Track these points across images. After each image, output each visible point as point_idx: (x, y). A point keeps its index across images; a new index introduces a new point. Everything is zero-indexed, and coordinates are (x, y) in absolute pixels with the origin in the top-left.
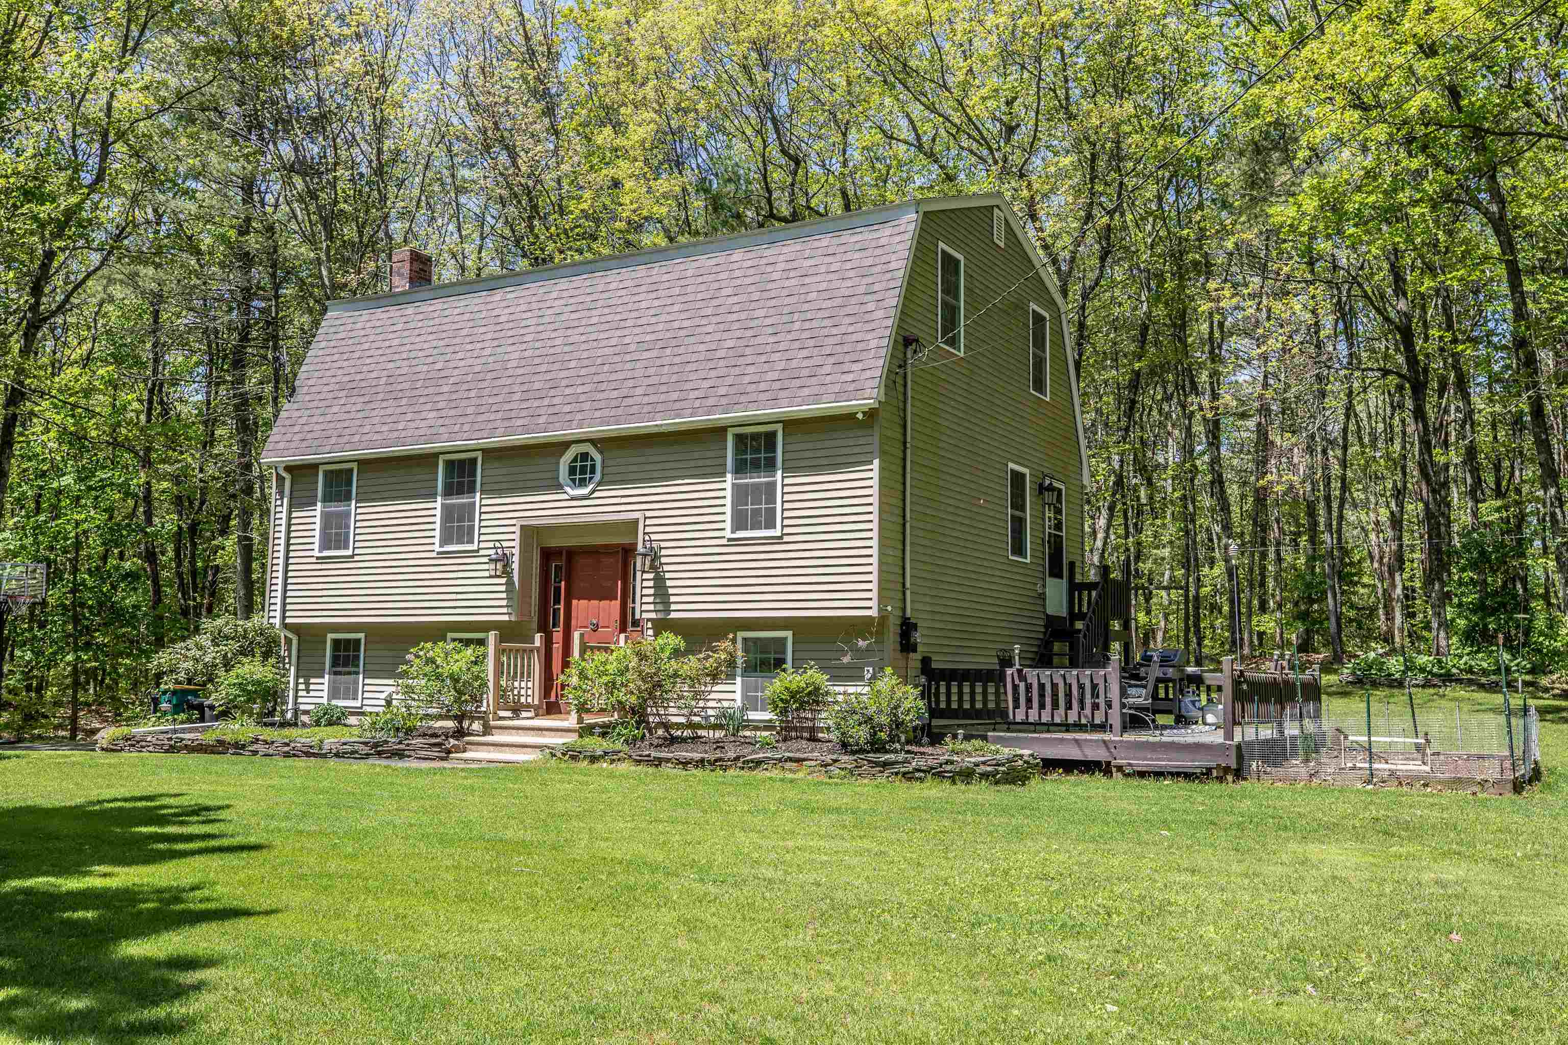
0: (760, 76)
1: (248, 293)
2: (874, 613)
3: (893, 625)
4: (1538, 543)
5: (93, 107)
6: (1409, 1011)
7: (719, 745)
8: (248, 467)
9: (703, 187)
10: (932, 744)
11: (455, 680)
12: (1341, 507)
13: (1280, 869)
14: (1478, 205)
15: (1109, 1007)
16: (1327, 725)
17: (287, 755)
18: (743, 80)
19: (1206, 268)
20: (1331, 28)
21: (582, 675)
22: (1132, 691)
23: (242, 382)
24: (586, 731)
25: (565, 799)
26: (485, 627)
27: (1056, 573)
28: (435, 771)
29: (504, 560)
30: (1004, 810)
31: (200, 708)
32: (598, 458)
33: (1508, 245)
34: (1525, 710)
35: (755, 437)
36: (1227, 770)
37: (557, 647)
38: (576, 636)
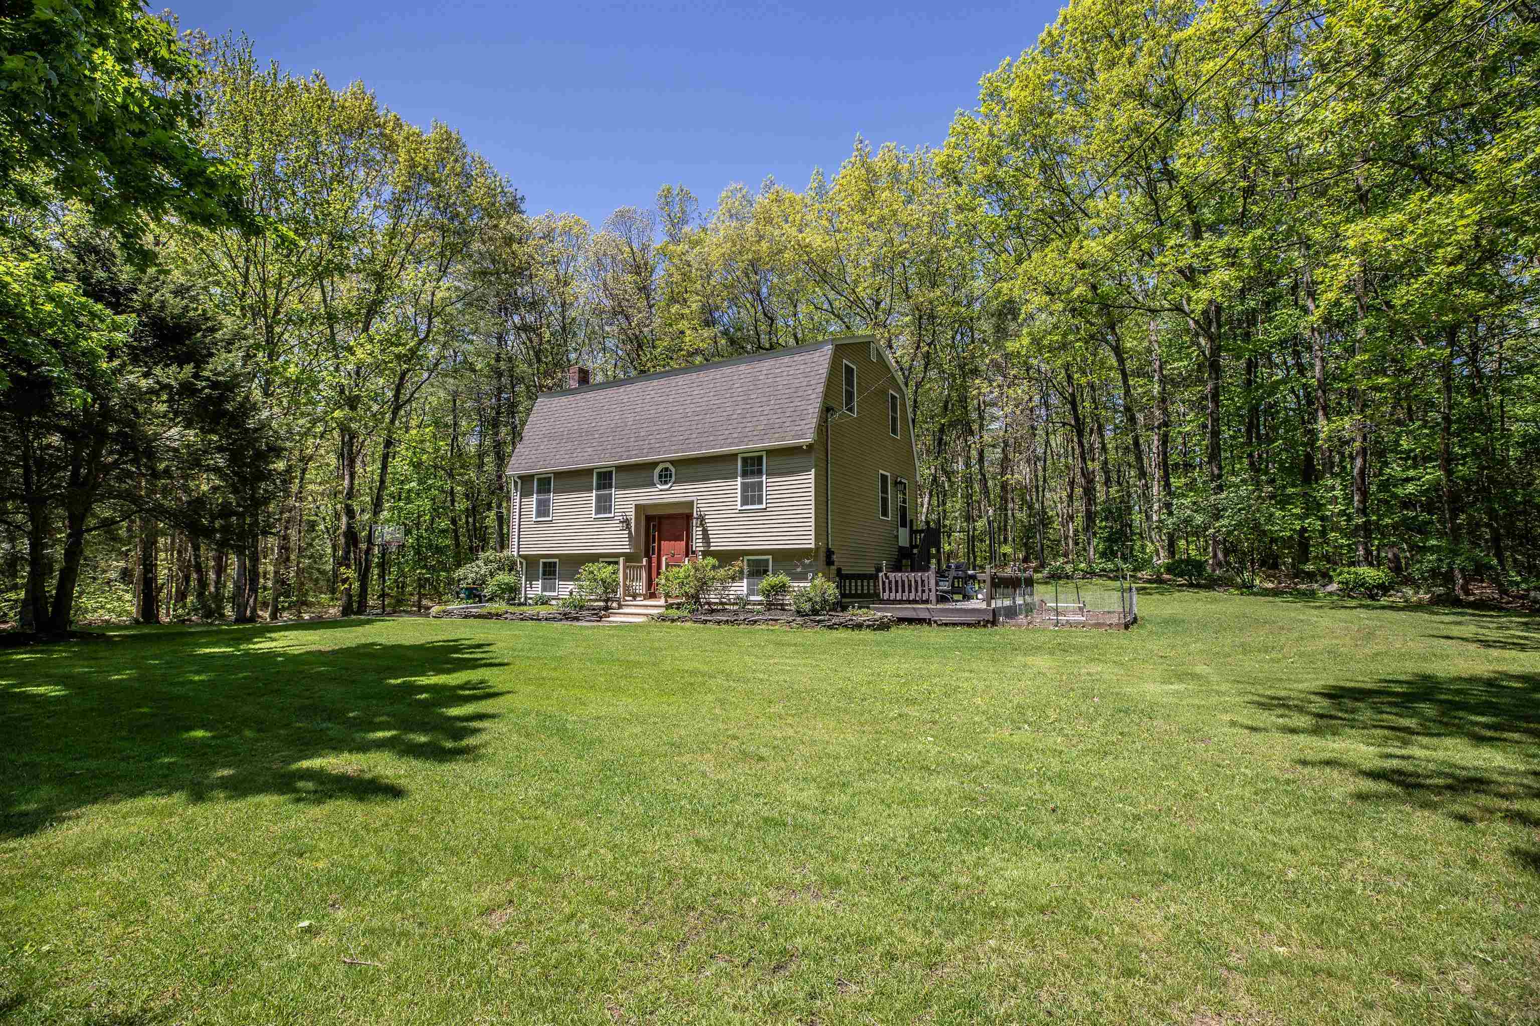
0: (754, 278)
1: (500, 391)
2: (812, 546)
3: (823, 550)
4: (1137, 508)
5: (425, 299)
6: (1073, 735)
7: (736, 613)
8: (500, 477)
9: (725, 333)
10: (842, 611)
11: (604, 581)
12: (1043, 491)
13: (1014, 670)
14: (1107, 342)
15: (929, 739)
16: (1036, 598)
17: (522, 619)
18: (745, 280)
19: (975, 372)
20: (1035, 255)
21: (667, 579)
22: (941, 583)
23: (497, 435)
24: (669, 606)
25: (659, 640)
26: (618, 555)
27: (904, 525)
28: (593, 627)
29: (627, 522)
30: (878, 644)
31: (479, 596)
32: (673, 470)
33: (1121, 361)
34: (1131, 589)
35: (752, 458)
36: (988, 621)
37: (654, 565)
38: (664, 559)
